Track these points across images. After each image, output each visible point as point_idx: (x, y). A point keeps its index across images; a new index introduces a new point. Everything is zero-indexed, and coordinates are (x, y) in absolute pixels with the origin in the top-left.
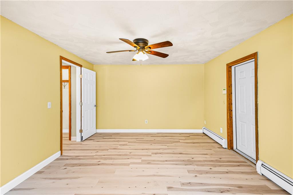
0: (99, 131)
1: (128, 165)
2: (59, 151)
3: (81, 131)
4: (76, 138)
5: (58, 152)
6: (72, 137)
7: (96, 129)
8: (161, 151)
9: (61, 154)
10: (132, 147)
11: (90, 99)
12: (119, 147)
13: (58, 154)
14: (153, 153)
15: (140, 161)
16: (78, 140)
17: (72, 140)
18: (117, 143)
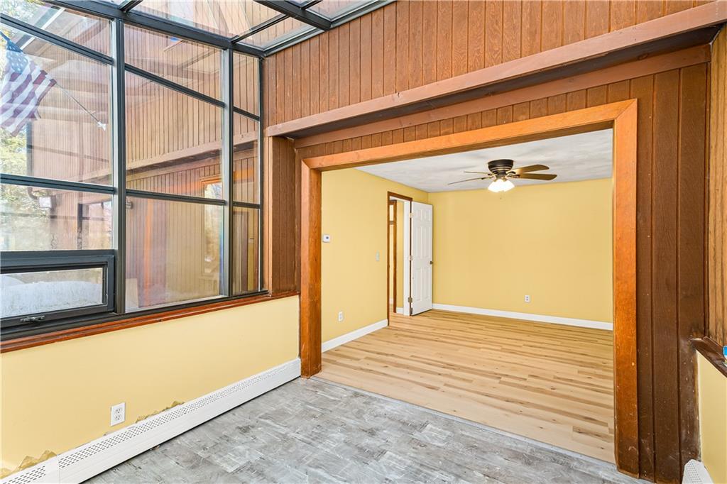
0: (437, 307)
1: (480, 348)
2: (383, 319)
3: (410, 300)
4: (403, 310)
5: (384, 321)
6: (397, 308)
7: (433, 302)
8: (543, 345)
9: (388, 324)
10: (491, 333)
11: (422, 251)
12: (469, 330)
13: (384, 323)
14: (524, 345)
15: (500, 348)
16: (407, 313)
17: (397, 312)
18: (466, 325)
